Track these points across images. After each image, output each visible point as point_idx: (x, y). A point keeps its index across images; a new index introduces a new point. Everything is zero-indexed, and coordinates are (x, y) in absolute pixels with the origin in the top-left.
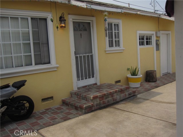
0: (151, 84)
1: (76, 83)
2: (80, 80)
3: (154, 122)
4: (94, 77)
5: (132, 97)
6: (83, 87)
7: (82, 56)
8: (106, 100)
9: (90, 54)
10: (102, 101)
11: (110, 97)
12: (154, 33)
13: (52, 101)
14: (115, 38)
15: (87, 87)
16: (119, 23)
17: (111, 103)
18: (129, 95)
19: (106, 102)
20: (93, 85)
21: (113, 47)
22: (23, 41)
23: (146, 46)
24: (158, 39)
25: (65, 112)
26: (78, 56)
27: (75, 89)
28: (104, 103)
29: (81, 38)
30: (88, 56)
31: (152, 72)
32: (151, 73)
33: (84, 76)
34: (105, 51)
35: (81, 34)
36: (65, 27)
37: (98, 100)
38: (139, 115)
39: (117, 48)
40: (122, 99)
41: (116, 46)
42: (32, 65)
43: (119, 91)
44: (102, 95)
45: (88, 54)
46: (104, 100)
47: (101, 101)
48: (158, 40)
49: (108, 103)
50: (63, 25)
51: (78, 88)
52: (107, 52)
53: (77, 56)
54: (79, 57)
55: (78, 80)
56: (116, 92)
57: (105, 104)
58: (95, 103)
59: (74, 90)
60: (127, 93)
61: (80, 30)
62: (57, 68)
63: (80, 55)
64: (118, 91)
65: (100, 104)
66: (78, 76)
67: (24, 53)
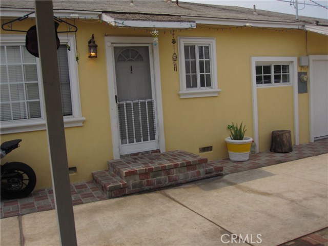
0: (274, 156)
1: (119, 147)
2: (126, 143)
3: (195, 224)
4: (154, 139)
5: (213, 177)
6: (132, 155)
7: (125, 104)
8: (154, 180)
9: (147, 101)
10: (146, 180)
11: (163, 174)
12: (295, 59)
13: (74, 174)
14: (202, 71)
15: (140, 156)
16: (210, 44)
17: (164, 185)
18: (206, 173)
19: (154, 183)
20: (152, 153)
21: (196, 86)
22: (27, 81)
23: (273, 85)
24: (303, 71)
25: (85, 193)
26: (124, 103)
27: (117, 157)
28: (149, 183)
29: (132, 73)
30: (143, 104)
31: (280, 133)
32: (279, 135)
33: (135, 136)
34: (179, 95)
35: (131, 67)
36: (96, 57)
37: (137, 177)
38: (187, 209)
39: (206, 89)
40: (189, 179)
41: (203, 85)
42: (41, 117)
43: (182, 166)
44: (146, 169)
45: (143, 101)
46: (149, 179)
47: (143, 181)
48: (305, 74)
49: (158, 183)
50: (93, 54)
51: (121, 156)
52: (182, 97)
53: (121, 103)
54: (125, 106)
55: (122, 143)
56: (176, 166)
57: (153, 185)
58: (131, 183)
59: (114, 159)
60: (202, 170)
61: (129, 60)
62: (84, 122)
63: (128, 102)
64: (179, 166)
65: (141, 184)
66: (123, 137)
67: (29, 99)
